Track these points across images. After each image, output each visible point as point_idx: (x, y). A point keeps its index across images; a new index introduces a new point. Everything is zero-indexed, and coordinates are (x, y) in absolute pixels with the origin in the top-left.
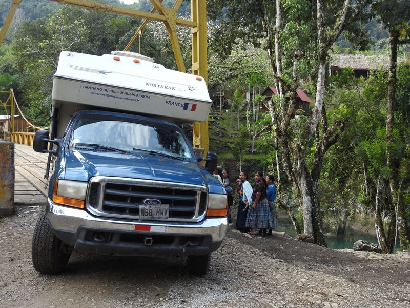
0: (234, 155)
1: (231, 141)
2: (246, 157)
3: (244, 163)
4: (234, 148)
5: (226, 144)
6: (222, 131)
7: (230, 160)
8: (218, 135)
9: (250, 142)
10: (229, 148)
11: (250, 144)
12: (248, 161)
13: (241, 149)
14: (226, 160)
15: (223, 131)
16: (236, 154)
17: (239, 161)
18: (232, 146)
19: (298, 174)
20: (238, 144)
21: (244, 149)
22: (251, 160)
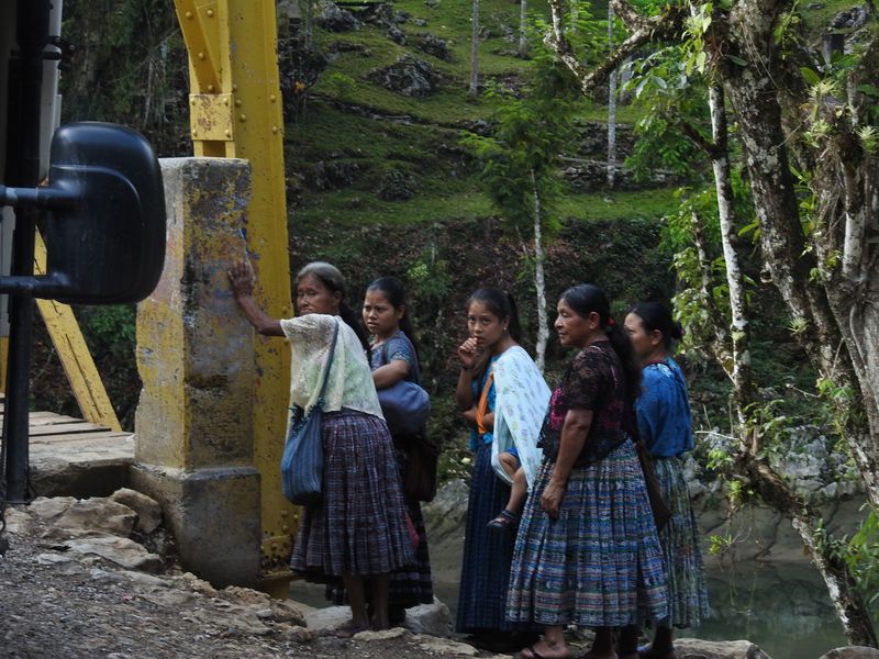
0: (500, 200)
1: (478, 116)
2: (573, 208)
3: (559, 246)
4: (496, 157)
5: (448, 137)
6: (422, 58)
7: (476, 231)
8: (399, 84)
9: (594, 117)
10: (468, 160)
11: (595, 130)
12: (582, 232)
13: (538, 165)
14: (456, 231)
15: (433, 62)
16: (510, 193)
17: (529, 236)
18: (485, 145)
19: (847, 299)
20: (521, 132)
21: (559, 164)
22: (603, 225)
